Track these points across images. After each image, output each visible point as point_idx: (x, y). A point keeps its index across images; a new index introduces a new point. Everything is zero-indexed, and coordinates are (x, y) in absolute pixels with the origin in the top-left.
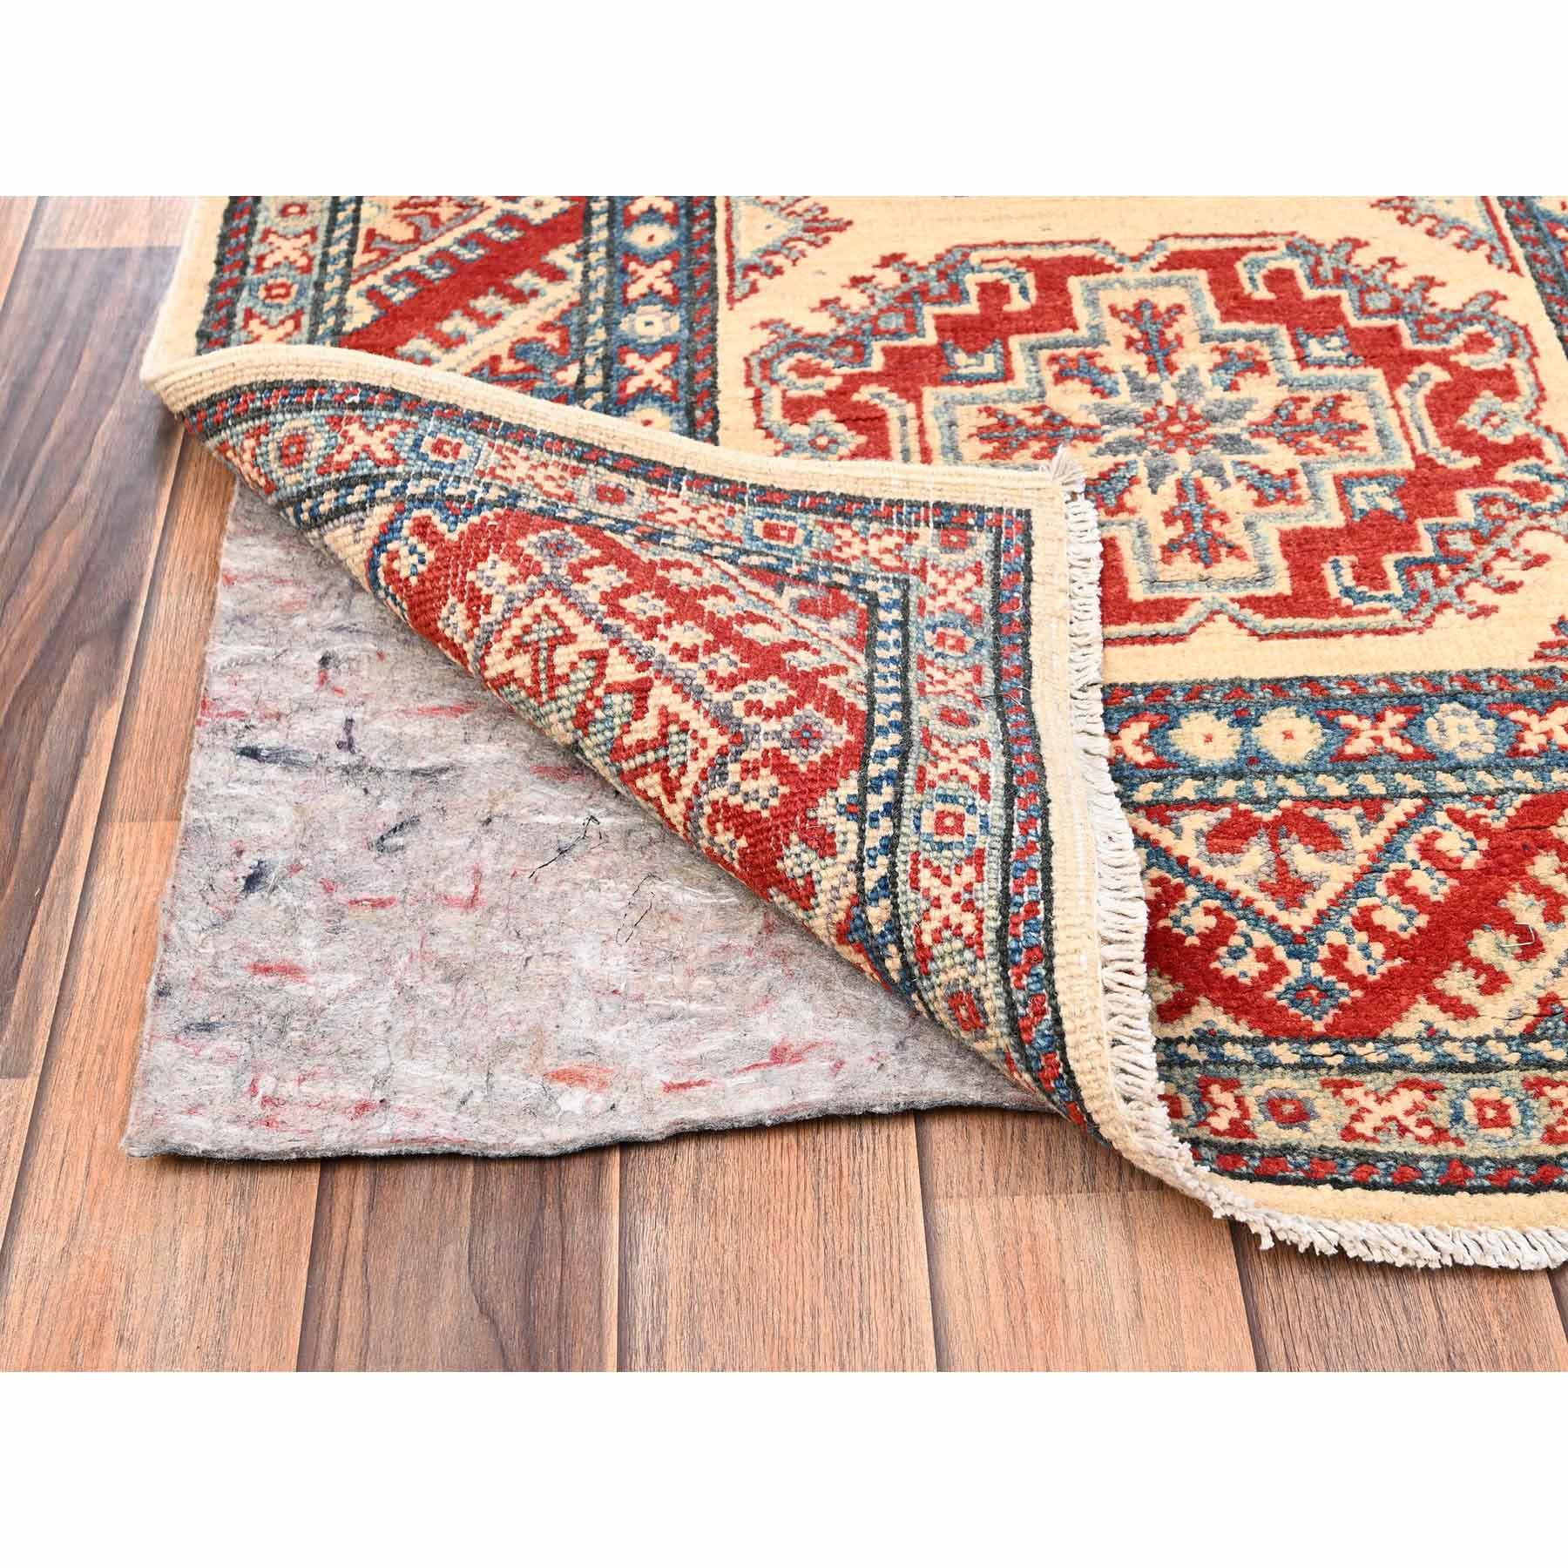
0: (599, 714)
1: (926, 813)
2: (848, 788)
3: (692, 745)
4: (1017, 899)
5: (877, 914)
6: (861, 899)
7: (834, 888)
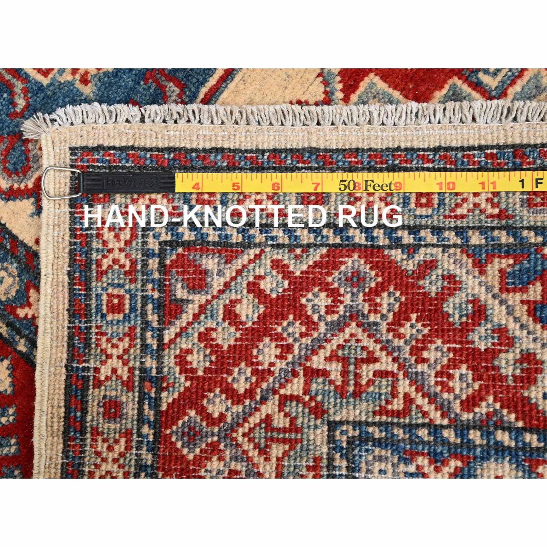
0: (319, 398)
1: (418, 213)
2: (397, 255)
3: (353, 343)
4: (483, 163)
5: (476, 239)
6: (465, 248)
7: (454, 263)
